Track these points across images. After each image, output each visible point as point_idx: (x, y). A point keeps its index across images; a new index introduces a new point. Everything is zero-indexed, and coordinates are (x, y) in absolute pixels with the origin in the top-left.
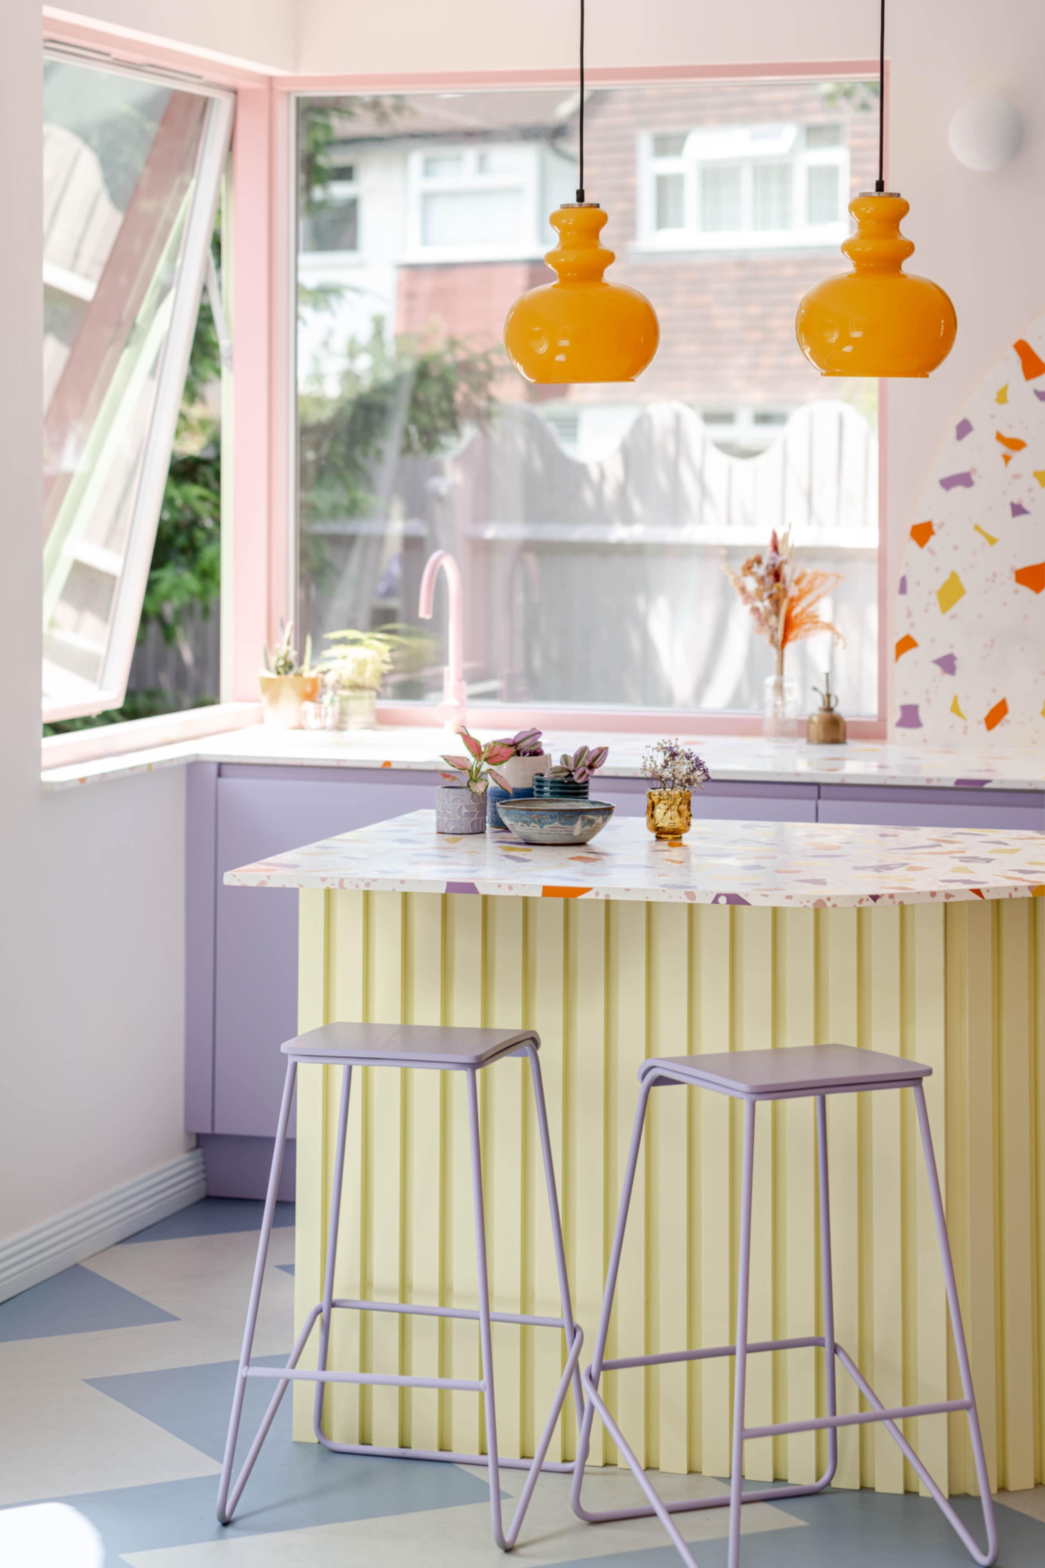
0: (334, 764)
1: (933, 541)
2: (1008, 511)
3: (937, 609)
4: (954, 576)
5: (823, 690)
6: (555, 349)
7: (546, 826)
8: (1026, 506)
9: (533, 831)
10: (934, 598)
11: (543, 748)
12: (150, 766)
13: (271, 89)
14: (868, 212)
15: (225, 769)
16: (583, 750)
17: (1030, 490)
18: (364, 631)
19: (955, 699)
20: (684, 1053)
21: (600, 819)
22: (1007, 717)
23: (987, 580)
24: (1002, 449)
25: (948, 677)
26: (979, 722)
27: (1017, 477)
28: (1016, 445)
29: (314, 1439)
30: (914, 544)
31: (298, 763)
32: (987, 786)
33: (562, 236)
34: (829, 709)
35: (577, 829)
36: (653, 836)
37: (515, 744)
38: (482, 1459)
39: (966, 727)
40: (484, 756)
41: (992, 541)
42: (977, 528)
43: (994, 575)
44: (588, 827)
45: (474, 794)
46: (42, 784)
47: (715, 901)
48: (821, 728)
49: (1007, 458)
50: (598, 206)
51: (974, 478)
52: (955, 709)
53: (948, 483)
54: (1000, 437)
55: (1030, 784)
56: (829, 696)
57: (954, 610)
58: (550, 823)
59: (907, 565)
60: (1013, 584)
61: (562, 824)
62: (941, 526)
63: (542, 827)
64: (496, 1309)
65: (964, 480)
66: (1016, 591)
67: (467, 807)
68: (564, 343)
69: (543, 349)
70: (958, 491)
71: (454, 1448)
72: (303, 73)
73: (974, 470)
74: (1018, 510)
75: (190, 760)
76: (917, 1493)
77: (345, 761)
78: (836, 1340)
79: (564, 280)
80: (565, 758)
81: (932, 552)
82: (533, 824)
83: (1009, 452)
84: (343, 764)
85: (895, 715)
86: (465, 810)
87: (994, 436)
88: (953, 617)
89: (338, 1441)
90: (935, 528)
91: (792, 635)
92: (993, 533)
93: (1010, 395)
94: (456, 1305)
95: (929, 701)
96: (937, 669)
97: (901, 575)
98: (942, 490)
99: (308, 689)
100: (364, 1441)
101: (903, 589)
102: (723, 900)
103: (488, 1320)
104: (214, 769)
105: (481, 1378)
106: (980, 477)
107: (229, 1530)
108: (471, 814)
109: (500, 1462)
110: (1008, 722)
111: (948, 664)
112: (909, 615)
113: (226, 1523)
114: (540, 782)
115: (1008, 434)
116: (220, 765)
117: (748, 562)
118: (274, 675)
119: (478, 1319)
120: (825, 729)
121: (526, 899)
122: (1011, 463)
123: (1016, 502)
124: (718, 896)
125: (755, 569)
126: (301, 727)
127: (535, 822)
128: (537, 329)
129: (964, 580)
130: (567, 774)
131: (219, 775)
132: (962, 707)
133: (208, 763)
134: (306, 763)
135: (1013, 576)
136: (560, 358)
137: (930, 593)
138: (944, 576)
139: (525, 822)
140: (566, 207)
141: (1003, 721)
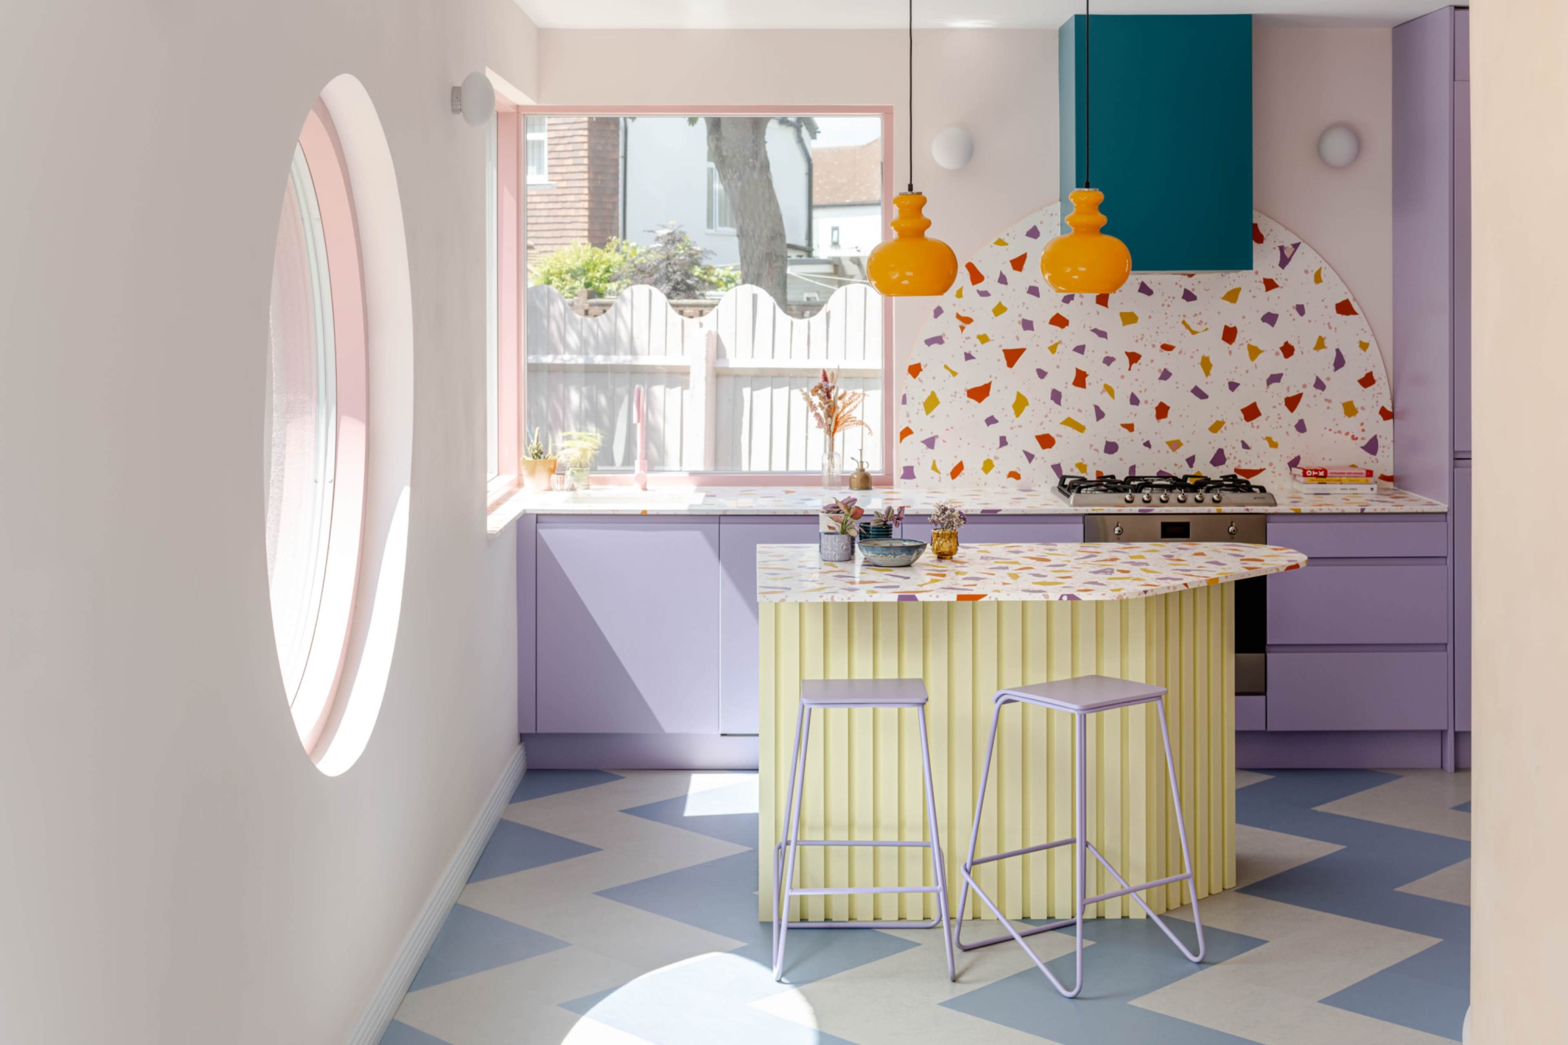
0: (611, 513)
1: (921, 375)
2: (963, 357)
3: (924, 412)
4: (933, 394)
5: (859, 460)
7: (898, 557)
8: (973, 354)
10: (922, 407)
13: (518, 112)
14: (1083, 199)
15: (541, 519)
17: (975, 345)
19: (934, 462)
20: (1020, 685)
22: (963, 471)
23: (952, 396)
24: (960, 323)
25: (930, 450)
26: (948, 475)
27: (968, 338)
28: (968, 320)
30: (910, 376)
31: (589, 513)
32: (999, 513)
33: (900, 212)
34: (862, 470)
39: (940, 478)
41: (954, 374)
42: (946, 367)
43: (956, 393)
46: (488, 534)
47: (1061, 598)
48: (859, 481)
49: (962, 328)
50: (921, 193)
51: (944, 339)
52: (934, 468)
53: (929, 342)
54: (958, 316)
55: (1023, 511)
56: (862, 462)
57: (934, 412)
58: (900, 554)
59: (906, 388)
60: (966, 398)
61: (907, 554)
62: (926, 366)
63: (895, 557)
64: (881, 836)
65: (939, 340)
66: (968, 402)
67: (846, 545)
68: (910, 274)
70: (935, 346)
73: (944, 335)
74: (968, 357)
76: (1103, 917)
77: (618, 511)
78: (1087, 840)
81: (921, 381)
82: (890, 555)
83: (964, 325)
84: (616, 513)
85: (897, 472)
87: (955, 315)
88: (933, 417)
90: (922, 367)
91: (839, 428)
92: (954, 370)
93: (964, 293)
95: (919, 464)
96: (924, 446)
97: (903, 394)
98: (926, 346)
99: (552, 467)
100: (803, 919)
101: (904, 402)
102: (1065, 598)
104: (534, 519)
105: (937, 884)
106: (947, 338)
108: (847, 549)
110: (964, 474)
111: (930, 443)
112: (908, 416)
114: (869, 527)
115: (963, 314)
116: (537, 515)
117: (815, 387)
118: (531, 459)
120: (861, 480)
121: (949, 602)
122: (965, 331)
123: (967, 352)
124: (1062, 596)
125: (820, 392)
126: (550, 489)
127: (891, 554)
128: (892, 266)
129: (939, 396)
130: (883, 523)
131: (537, 523)
132: (938, 466)
134: (593, 513)
135: (966, 393)
136: (906, 282)
137: (920, 403)
138: (928, 394)
139: (885, 554)
140: (902, 194)
141: (961, 474)
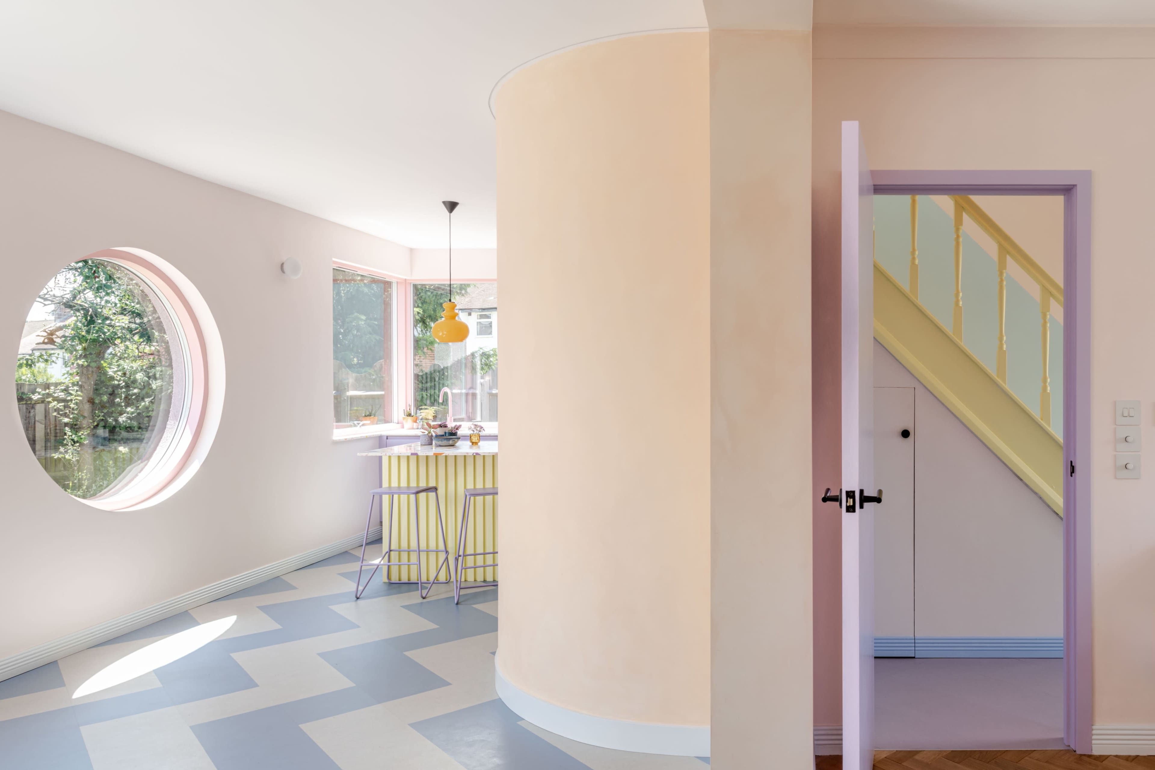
6: (443, 334)
9: (440, 443)
11: (448, 425)
12: (367, 436)
13: (406, 282)
16: (456, 425)
18: (429, 406)
21: (456, 440)
29: (387, 581)
35: (451, 442)
36: (471, 444)
37: (440, 425)
38: (418, 582)
40: (431, 427)
44: (453, 442)
45: (429, 436)
46: (333, 440)
58: (445, 441)
61: (448, 441)
63: (443, 442)
64: (421, 549)
69: (441, 334)
71: (411, 580)
72: (413, 278)
75: (379, 435)
79: (446, 319)
80: (452, 428)
86: (427, 440)
89: (393, 581)
94: (411, 549)
99: (415, 420)
100: (400, 580)
103: (419, 551)
104: (386, 438)
107: (359, 600)
108: (429, 440)
109: (422, 582)
113: (358, 598)
114: (445, 433)
116: (387, 436)
118: (406, 417)
119: (417, 551)
127: (441, 441)
130: (452, 431)
131: (387, 439)
133: (384, 436)
139: (439, 441)
